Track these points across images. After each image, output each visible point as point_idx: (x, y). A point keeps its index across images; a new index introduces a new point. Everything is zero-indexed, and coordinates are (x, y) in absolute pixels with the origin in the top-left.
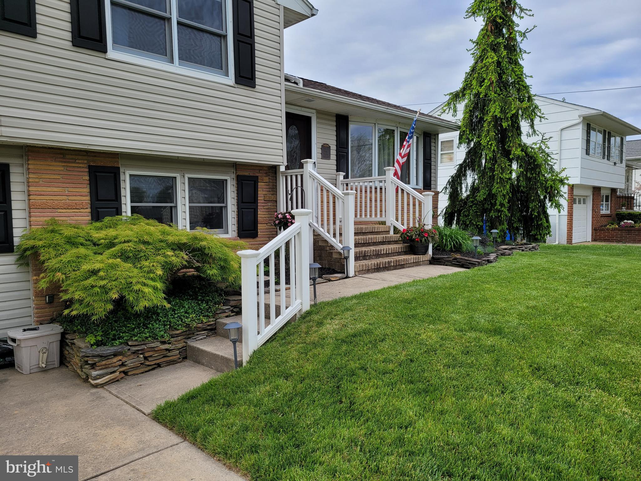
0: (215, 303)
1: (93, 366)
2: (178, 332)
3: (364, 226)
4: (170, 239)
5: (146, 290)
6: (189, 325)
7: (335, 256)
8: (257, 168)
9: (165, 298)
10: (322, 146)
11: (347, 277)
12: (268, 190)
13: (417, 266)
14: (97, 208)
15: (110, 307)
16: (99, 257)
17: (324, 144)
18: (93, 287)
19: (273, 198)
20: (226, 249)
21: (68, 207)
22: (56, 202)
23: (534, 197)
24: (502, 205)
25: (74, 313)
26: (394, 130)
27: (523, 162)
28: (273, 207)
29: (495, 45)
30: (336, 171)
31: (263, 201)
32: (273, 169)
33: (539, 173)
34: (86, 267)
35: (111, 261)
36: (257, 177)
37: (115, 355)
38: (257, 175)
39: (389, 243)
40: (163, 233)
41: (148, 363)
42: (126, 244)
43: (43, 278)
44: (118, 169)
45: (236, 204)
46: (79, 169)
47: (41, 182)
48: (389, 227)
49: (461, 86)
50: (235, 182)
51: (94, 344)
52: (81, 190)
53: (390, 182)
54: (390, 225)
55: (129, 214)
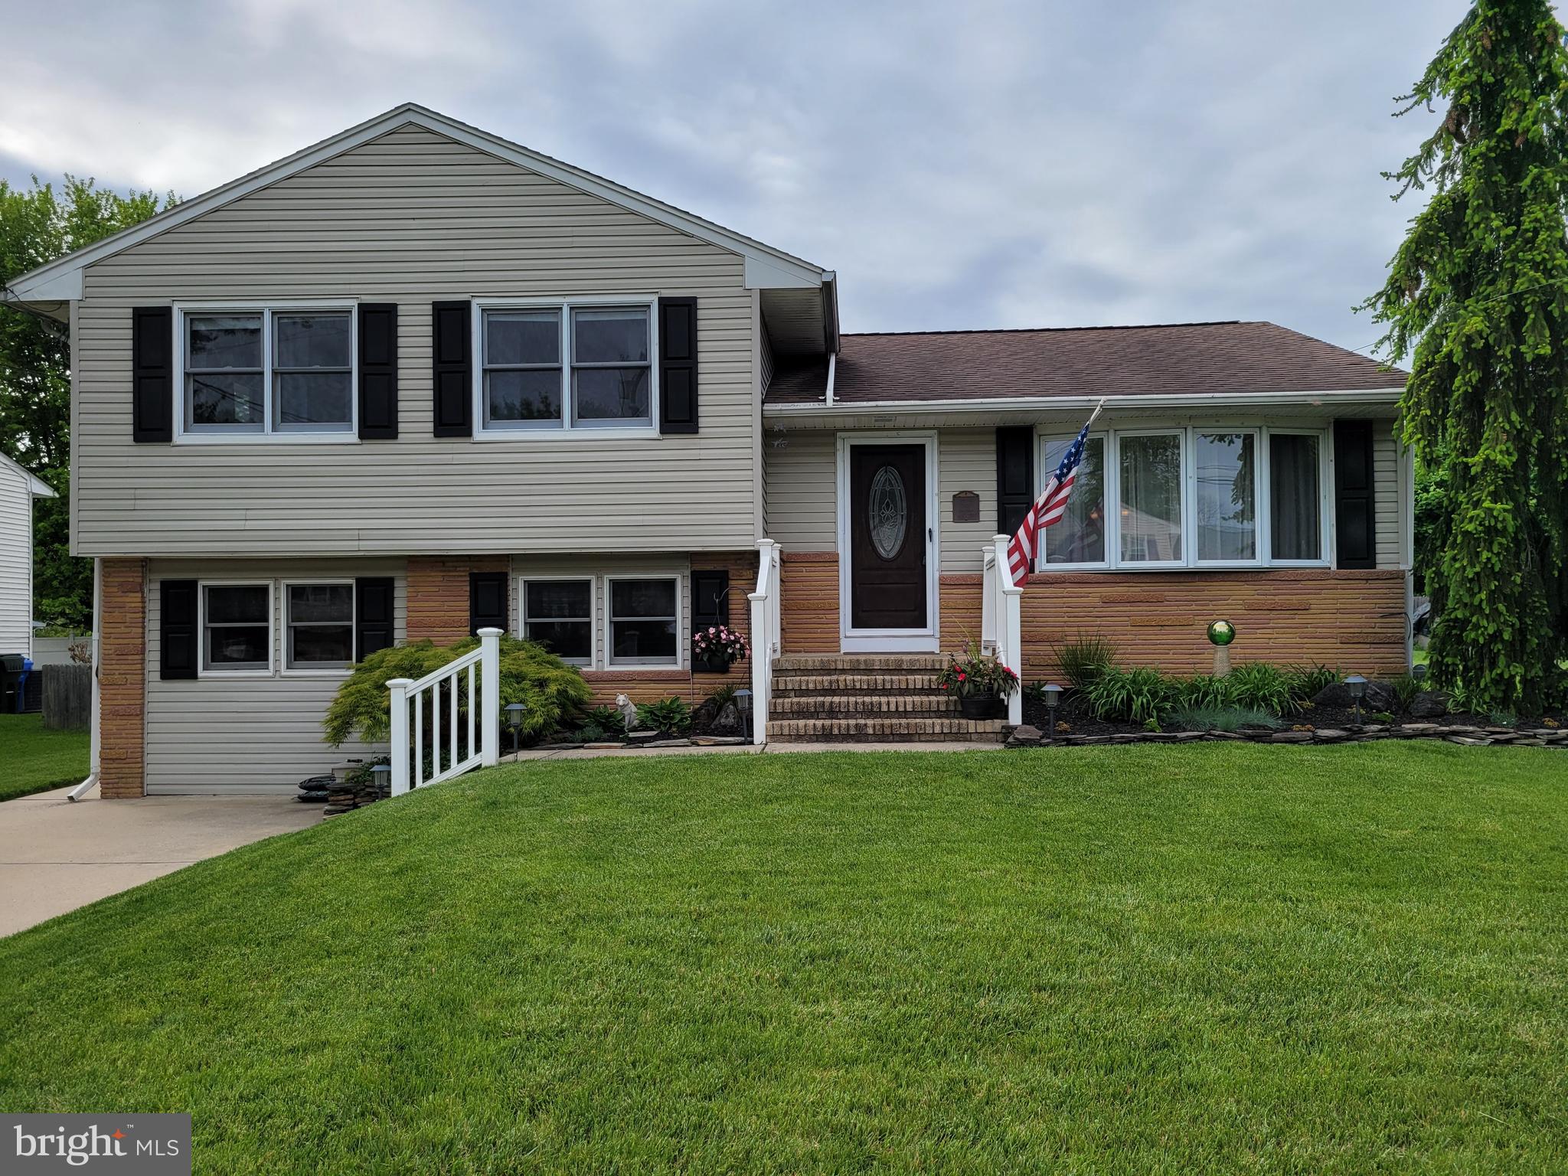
10: (956, 496)
11: (744, 744)
14: (476, 626)
17: (962, 492)
21: (446, 625)
22: (432, 619)
32: (747, 558)
36: (728, 571)
38: (729, 568)
44: (506, 575)
45: (690, 616)
46: (460, 579)
47: (419, 597)
50: (688, 583)
52: (461, 603)
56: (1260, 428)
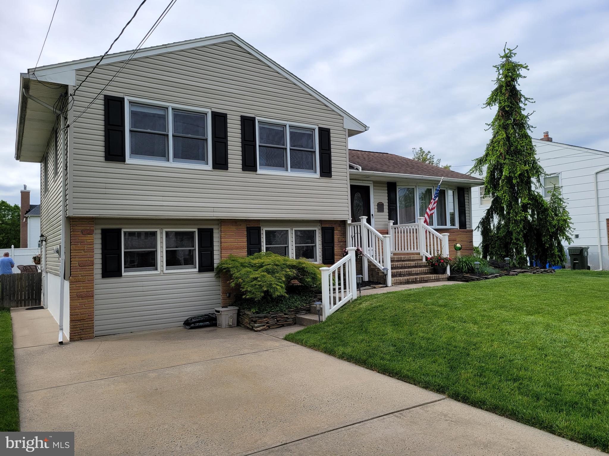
0: (310, 297)
1: (255, 322)
2: (292, 310)
3: (403, 256)
4: (288, 263)
5: (278, 287)
6: (297, 306)
7: (380, 274)
8: (333, 222)
9: (286, 293)
10: (378, 204)
11: (387, 286)
12: (340, 235)
13: (438, 281)
14: (250, 248)
15: (263, 294)
16: (257, 272)
17: (379, 202)
18: (255, 285)
19: (343, 239)
20: (315, 268)
21: (237, 248)
22: (232, 246)
23: (545, 233)
24: (517, 239)
25: (248, 297)
26: (431, 189)
27: (534, 207)
28: (343, 245)
29: (506, 125)
30: (388, 220)
31: (337, 242)
32: (343, 223)
33: (547, 215)
34: (252, 276)
35: (262, 273)
36: (334, 227)
37: (265, 317)
38: (334, 226)
39: (420, 267)
40: (284, 260)
41: (278, 323)
42: (269, 266)
43: (232, 282)
44: (260, 227)
45: (321, 244)
46: (243, 229)
47: (226, 237)
48: (422, 257)
49: (484, 153)
50: (320, 231)
51: (255, 313)
52: (243, 239)
53: (422, 227)
54: (423, 255)
55: (265, 251)
56: (447, 188)
